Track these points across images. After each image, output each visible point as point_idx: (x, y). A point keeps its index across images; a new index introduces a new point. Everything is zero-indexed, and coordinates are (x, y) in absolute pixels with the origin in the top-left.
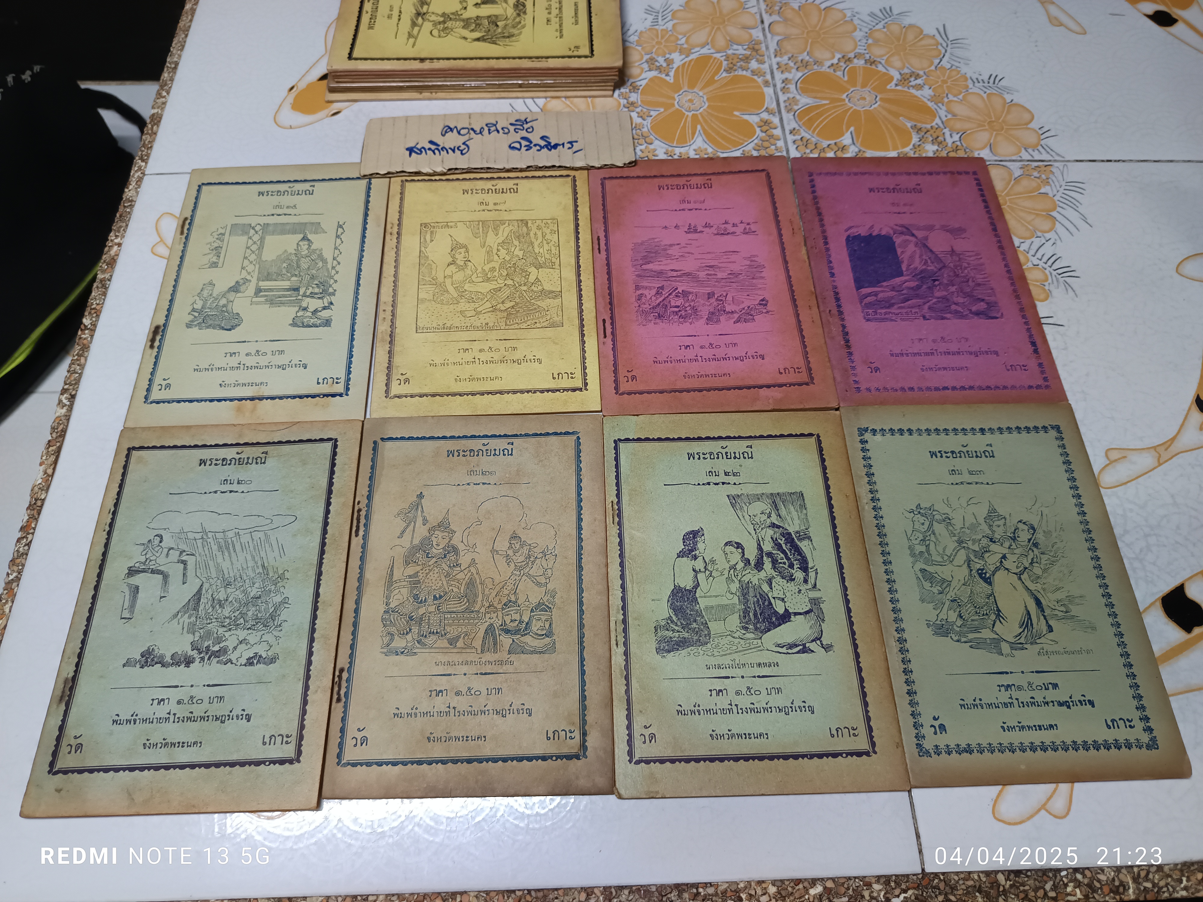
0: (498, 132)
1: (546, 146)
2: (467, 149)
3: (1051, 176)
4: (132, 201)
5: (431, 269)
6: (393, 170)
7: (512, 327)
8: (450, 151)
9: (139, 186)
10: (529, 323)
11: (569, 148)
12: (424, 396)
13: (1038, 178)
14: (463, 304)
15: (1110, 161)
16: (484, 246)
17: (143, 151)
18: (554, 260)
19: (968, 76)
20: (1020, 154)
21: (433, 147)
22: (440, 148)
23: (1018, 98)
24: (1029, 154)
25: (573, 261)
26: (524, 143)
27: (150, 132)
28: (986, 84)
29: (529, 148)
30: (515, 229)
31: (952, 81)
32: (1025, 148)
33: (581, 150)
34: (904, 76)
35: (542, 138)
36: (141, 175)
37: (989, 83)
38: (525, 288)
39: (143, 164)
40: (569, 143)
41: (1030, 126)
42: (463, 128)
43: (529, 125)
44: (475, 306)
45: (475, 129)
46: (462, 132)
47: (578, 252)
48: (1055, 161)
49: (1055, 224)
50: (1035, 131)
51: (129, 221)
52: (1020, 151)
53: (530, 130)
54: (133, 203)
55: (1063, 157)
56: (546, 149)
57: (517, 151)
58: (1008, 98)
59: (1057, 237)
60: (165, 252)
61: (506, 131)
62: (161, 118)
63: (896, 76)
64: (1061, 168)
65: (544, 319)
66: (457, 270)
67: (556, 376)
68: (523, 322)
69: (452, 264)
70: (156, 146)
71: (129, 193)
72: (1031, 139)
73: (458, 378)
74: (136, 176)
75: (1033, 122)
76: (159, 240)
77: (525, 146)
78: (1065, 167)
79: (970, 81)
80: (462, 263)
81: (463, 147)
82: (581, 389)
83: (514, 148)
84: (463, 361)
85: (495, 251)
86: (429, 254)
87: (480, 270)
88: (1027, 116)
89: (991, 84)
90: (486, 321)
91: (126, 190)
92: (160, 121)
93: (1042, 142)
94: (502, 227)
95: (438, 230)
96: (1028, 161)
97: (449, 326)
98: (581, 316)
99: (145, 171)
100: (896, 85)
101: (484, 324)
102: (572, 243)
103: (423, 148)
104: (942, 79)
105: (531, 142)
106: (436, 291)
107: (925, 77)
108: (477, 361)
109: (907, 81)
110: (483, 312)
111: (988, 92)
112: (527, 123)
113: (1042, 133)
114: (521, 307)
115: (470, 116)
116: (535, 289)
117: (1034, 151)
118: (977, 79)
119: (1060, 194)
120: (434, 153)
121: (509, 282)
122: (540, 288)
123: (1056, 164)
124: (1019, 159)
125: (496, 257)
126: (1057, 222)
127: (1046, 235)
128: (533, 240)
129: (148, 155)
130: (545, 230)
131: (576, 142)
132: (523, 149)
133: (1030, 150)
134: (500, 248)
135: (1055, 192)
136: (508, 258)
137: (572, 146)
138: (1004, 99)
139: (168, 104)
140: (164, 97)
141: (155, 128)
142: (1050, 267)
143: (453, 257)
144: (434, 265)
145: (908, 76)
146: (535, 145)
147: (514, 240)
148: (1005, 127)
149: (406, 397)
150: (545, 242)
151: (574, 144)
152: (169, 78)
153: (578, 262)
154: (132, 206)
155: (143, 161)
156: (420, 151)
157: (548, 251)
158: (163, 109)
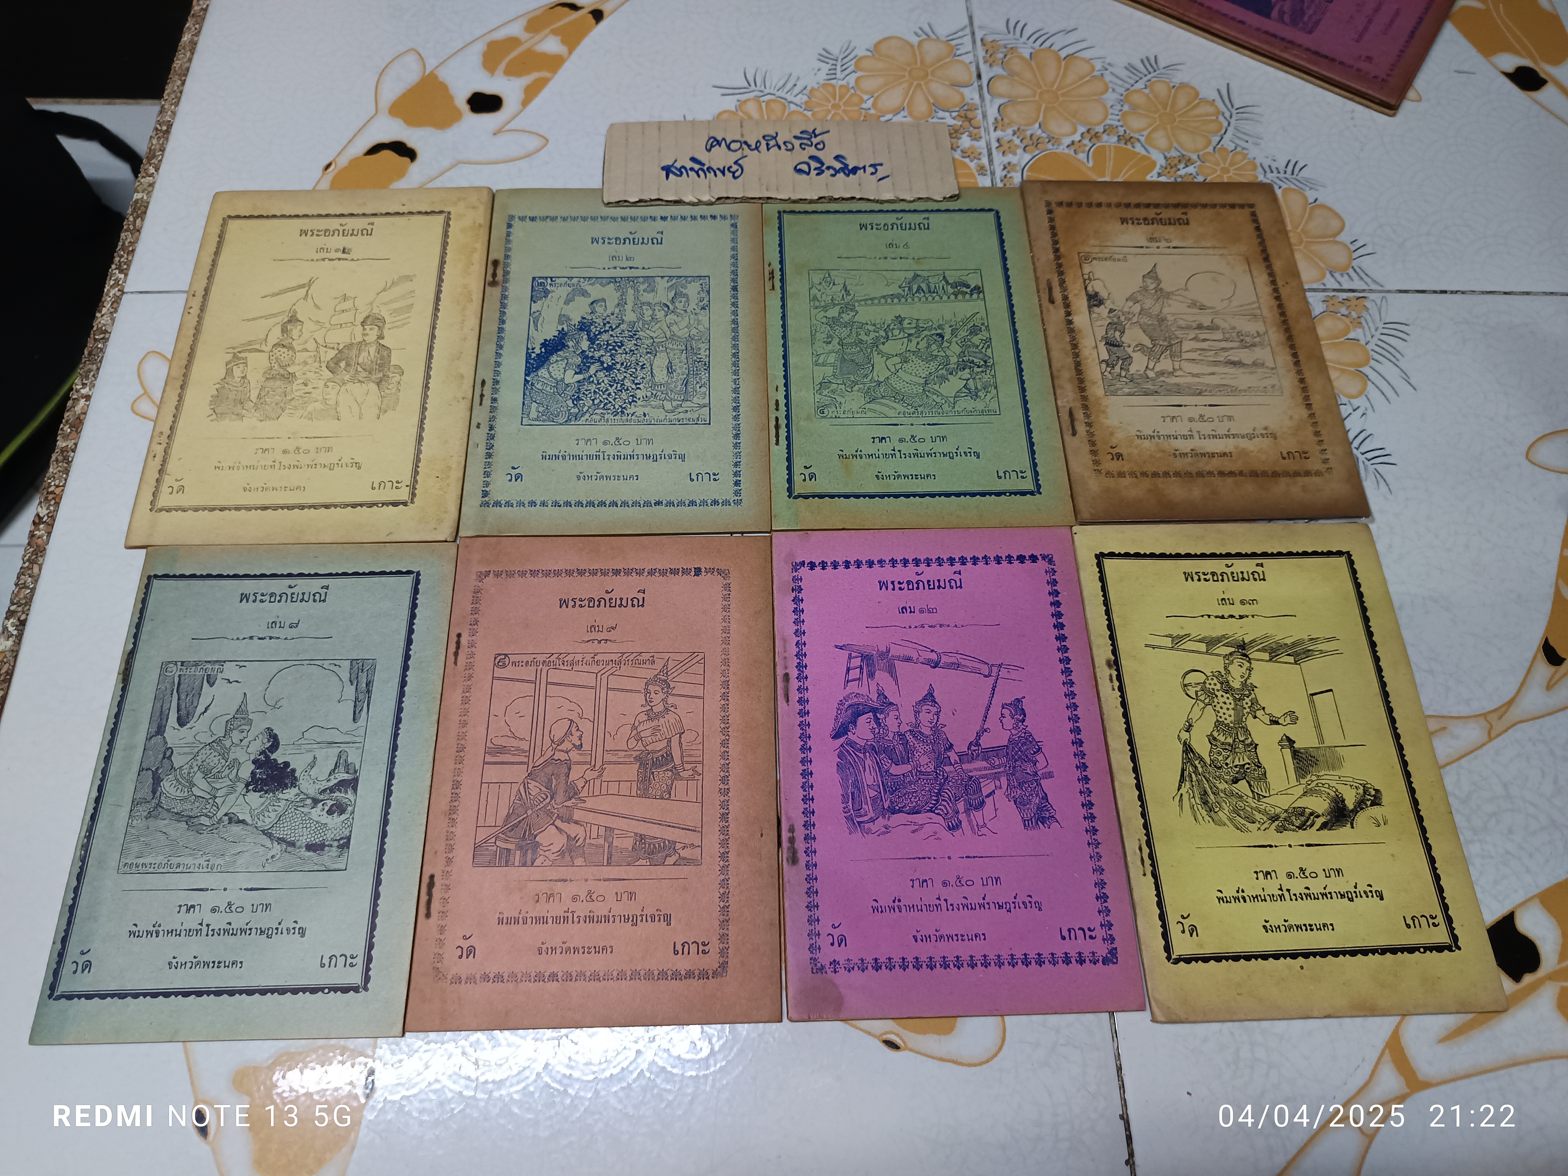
0: (779, 148)
1: (842, 170)
2: (740, 171)
3: (1364, 314)
4: (106, 332)
6: (646, 197)
8: (718, 172)
9: (116, 311)
11: (872, 174)
13: (1346, 316)
15: (1445, 292)
17: (122, 256)
19: (1258, 162)
20: (1324, 281)
21: (697, 167)
22: (705, 168)
23: (1325, 197)
24: (1335, 279)
26: (814, 164)
27: (131, 227)
28: (1282, 175)
29: (820, 172)
31: (1236, 169)
32: (1331, 272)
33: (888, 176)
34: (1169, 161)
35: (837, 158)
36: (118, 294)
37: (1285, 173)
39: (122, 276)
40: (871, 166)
41: (1338, 239)
43: (819, 139)
45: (749, 143)
46: (734, 146)
48: (1371, 291)
49: (1366, 385)
50: (1345, 245)
51: (101, 362)
52: (1324, 276)
53: (821, 146)
54: (107, 336)
55: (1382, 286)
56: (842, 174)
57: (804, 176)
58: (1311, 195)
59: (1368, 405)
60: (152, 412)
61: (790, 146)
62: (146, 207)
63: (1161, 161)
64: (1378, 302)
70: (140, 248)
71: (102, 319)
72: (1339, 257)
74: (111, 295)
75: (1342, 234)
76: (142, 392)
77: (815, 169)
78: (1384, 300)
79: (1260, 169)
81: (735, 168)
83: (800, 171)
88: (1335, 224)
89: (1288, 175)
91: (98, 315)
92: (145, 213)
93: (1355, 263)
96: (1334, 290)
99: (124, 287)
100: (1159, 175)
103: (683, 167)
104: (1222, 165)
105: (822, 164)
107: (1199, 163)
109: (1174, 169)
111: (1284, 186)
112: (816, 136)
113: (1355, 249)
117: (1342, 275)
118: (1270, 166)
119: (1375, 340)
120: (699, 176)
123: (1372, 296)
124: (1323, 287)
126: (1369, 383)
127: (1352, 401)
129: (129, 263)
131: (881, 165)
132: (813, 173)
133: (1337, 275)
135: (1369, 338)
137: (876, 170)
138: (1305, 198)
139: (157, 186)
140: (152, 175)
141: (138, 221)
142: (1357, 449)
145: (1176, 161)
146: (828, 168)
148: (1305, 239)
151: (878, 167)
152: (158, 147)
154: (105, 340)
155: (121, 272)
156: (681, 171)
158: (149, 194)
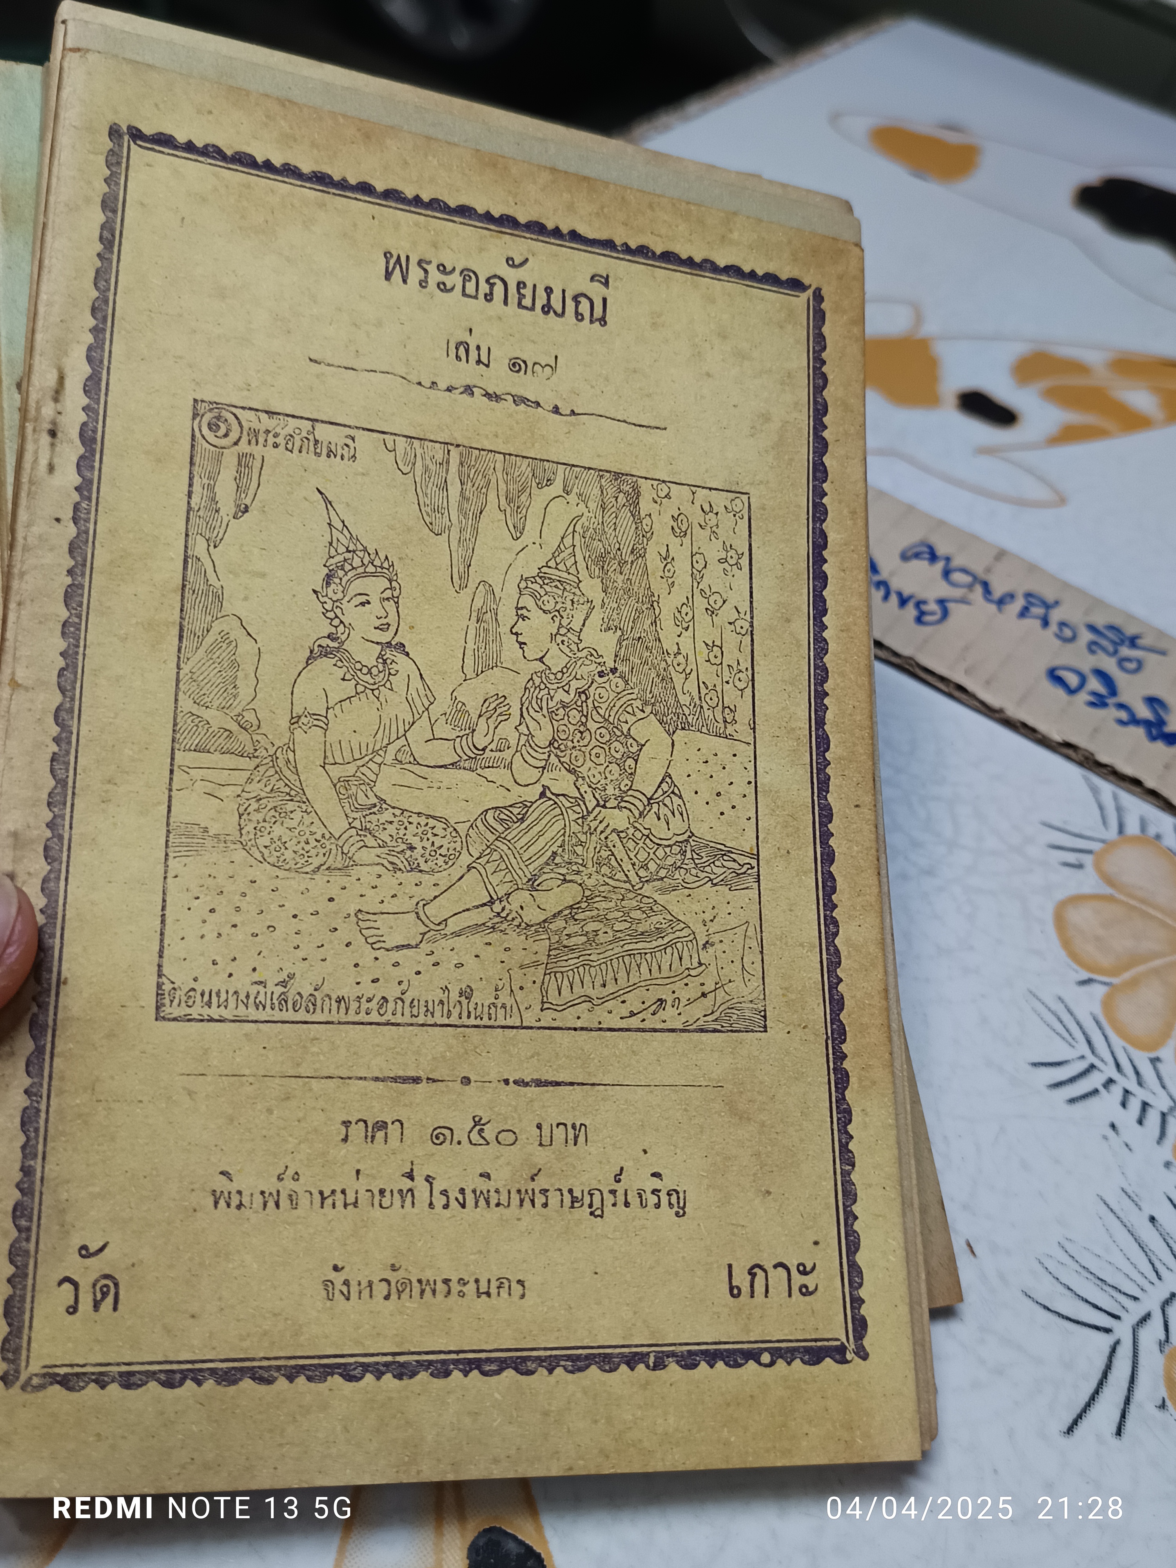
5: (235, 665)
7: (568, 1018)
10: (633, 1002)
12: (185, 1375)
14: (367, 874)
16: (465, 577)
18: (731, 696)
25: (801, 712)
30: (590, 514)
38: (618, 819)
42: (964, 571)
44: (418, 892)
47: (821, 674)
65: (693, 991)
66: (349, 688)
67: (741, 1279)
68: (614, 996)
69: (326, 653)
73: (338, 1279)
80: (368, 656)
82: (842, 1349)
84: (362, 1184)
85: (507, 615)
86: (229, 584)
87: (442, 704)
90: (465, 977)
94: (541, 497)
95: (271, 454)
97: (307, 990)
98: (834, 982)
101: (454, 995)
102: (801, 628)
106: (255, 788)
108: (420, 1185)
110: (453, 925)
114: (603, 919)
115: (1001, 554)
116: (660, 831)
121: (562, 783)
122: (678, 826)
125: (510, 650)
128: (658, 586)
130: (700, 536)
134: (527, 601)
136: (557, 660)
143: (334, 615)
144: (246, 647)
147: (583, 574)
149: (101, 1381)
150: (700, 603)
153: (821, 723)
157: (710, 647)
